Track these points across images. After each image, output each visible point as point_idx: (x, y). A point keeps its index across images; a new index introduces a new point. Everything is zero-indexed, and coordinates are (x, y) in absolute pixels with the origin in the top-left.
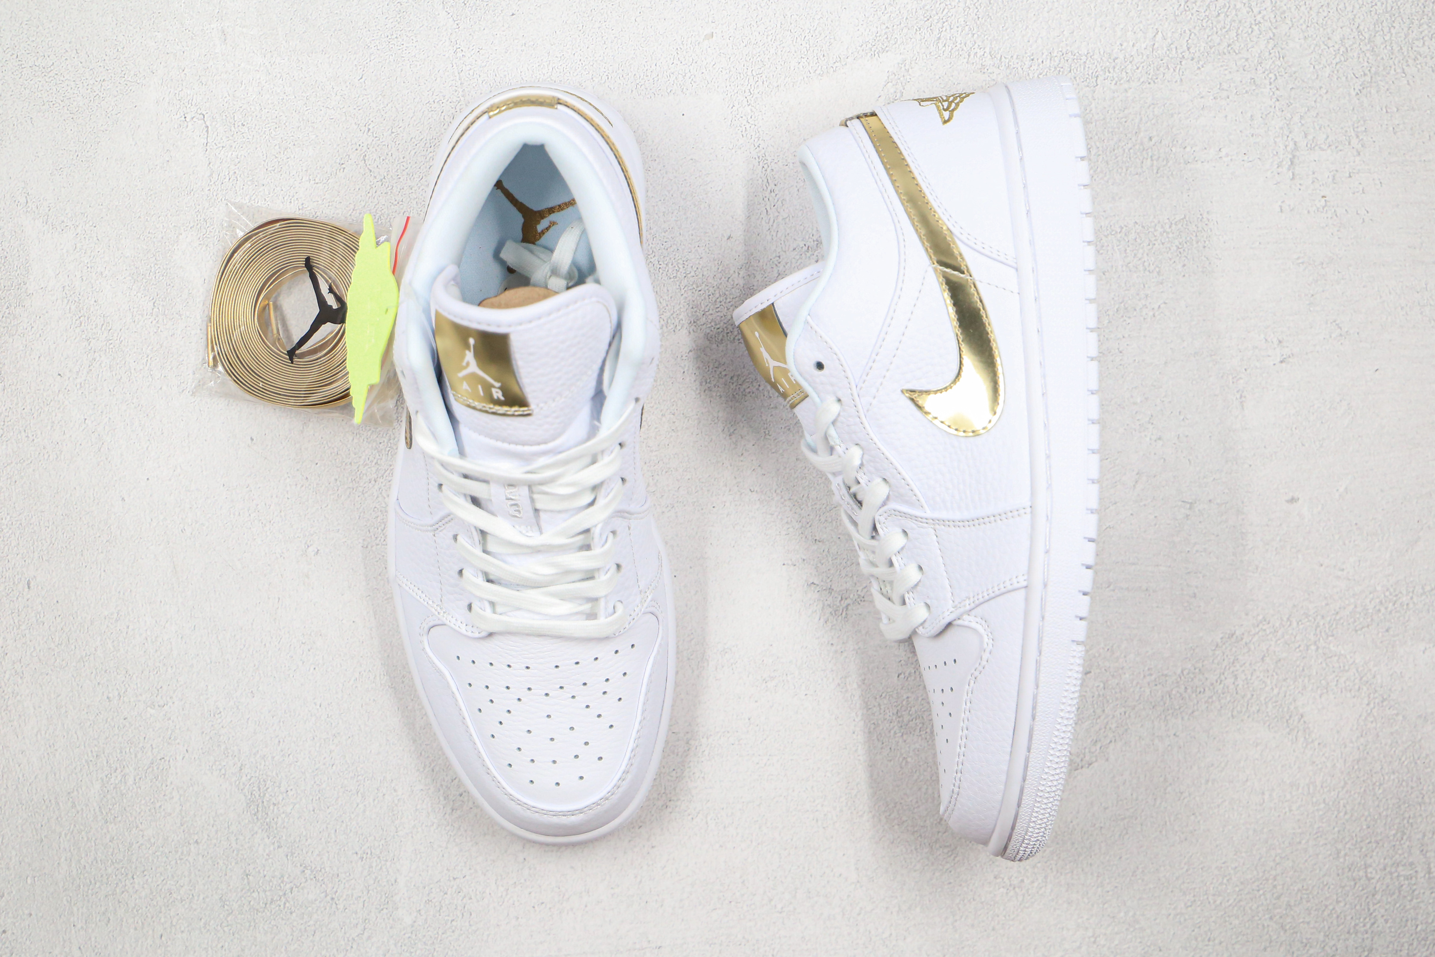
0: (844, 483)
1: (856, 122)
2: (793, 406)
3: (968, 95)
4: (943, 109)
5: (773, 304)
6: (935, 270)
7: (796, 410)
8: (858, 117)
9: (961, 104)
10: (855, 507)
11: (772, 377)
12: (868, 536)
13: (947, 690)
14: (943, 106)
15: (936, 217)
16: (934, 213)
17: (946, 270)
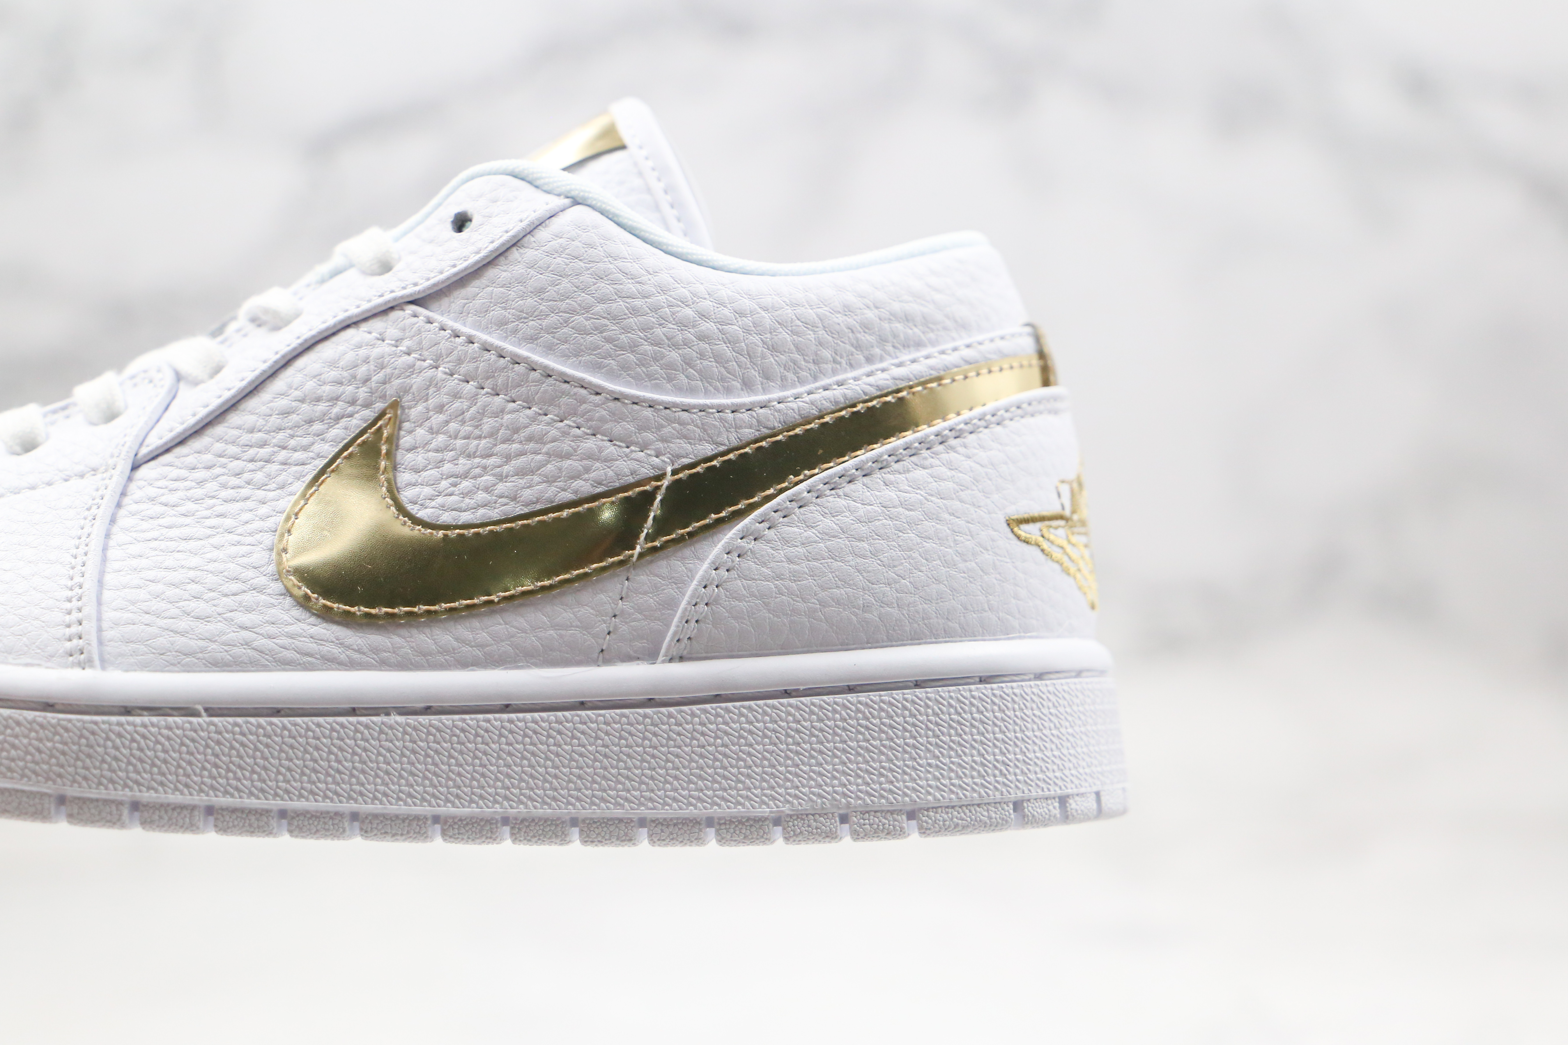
3: (1082, 588)
4: (1050, 527)
5: (627, 147)
6: (662, 475)
9: (1058, 567)
14: (1057, 527)
15: (779, 487)
16: (790, 483)
17: (659, 498)
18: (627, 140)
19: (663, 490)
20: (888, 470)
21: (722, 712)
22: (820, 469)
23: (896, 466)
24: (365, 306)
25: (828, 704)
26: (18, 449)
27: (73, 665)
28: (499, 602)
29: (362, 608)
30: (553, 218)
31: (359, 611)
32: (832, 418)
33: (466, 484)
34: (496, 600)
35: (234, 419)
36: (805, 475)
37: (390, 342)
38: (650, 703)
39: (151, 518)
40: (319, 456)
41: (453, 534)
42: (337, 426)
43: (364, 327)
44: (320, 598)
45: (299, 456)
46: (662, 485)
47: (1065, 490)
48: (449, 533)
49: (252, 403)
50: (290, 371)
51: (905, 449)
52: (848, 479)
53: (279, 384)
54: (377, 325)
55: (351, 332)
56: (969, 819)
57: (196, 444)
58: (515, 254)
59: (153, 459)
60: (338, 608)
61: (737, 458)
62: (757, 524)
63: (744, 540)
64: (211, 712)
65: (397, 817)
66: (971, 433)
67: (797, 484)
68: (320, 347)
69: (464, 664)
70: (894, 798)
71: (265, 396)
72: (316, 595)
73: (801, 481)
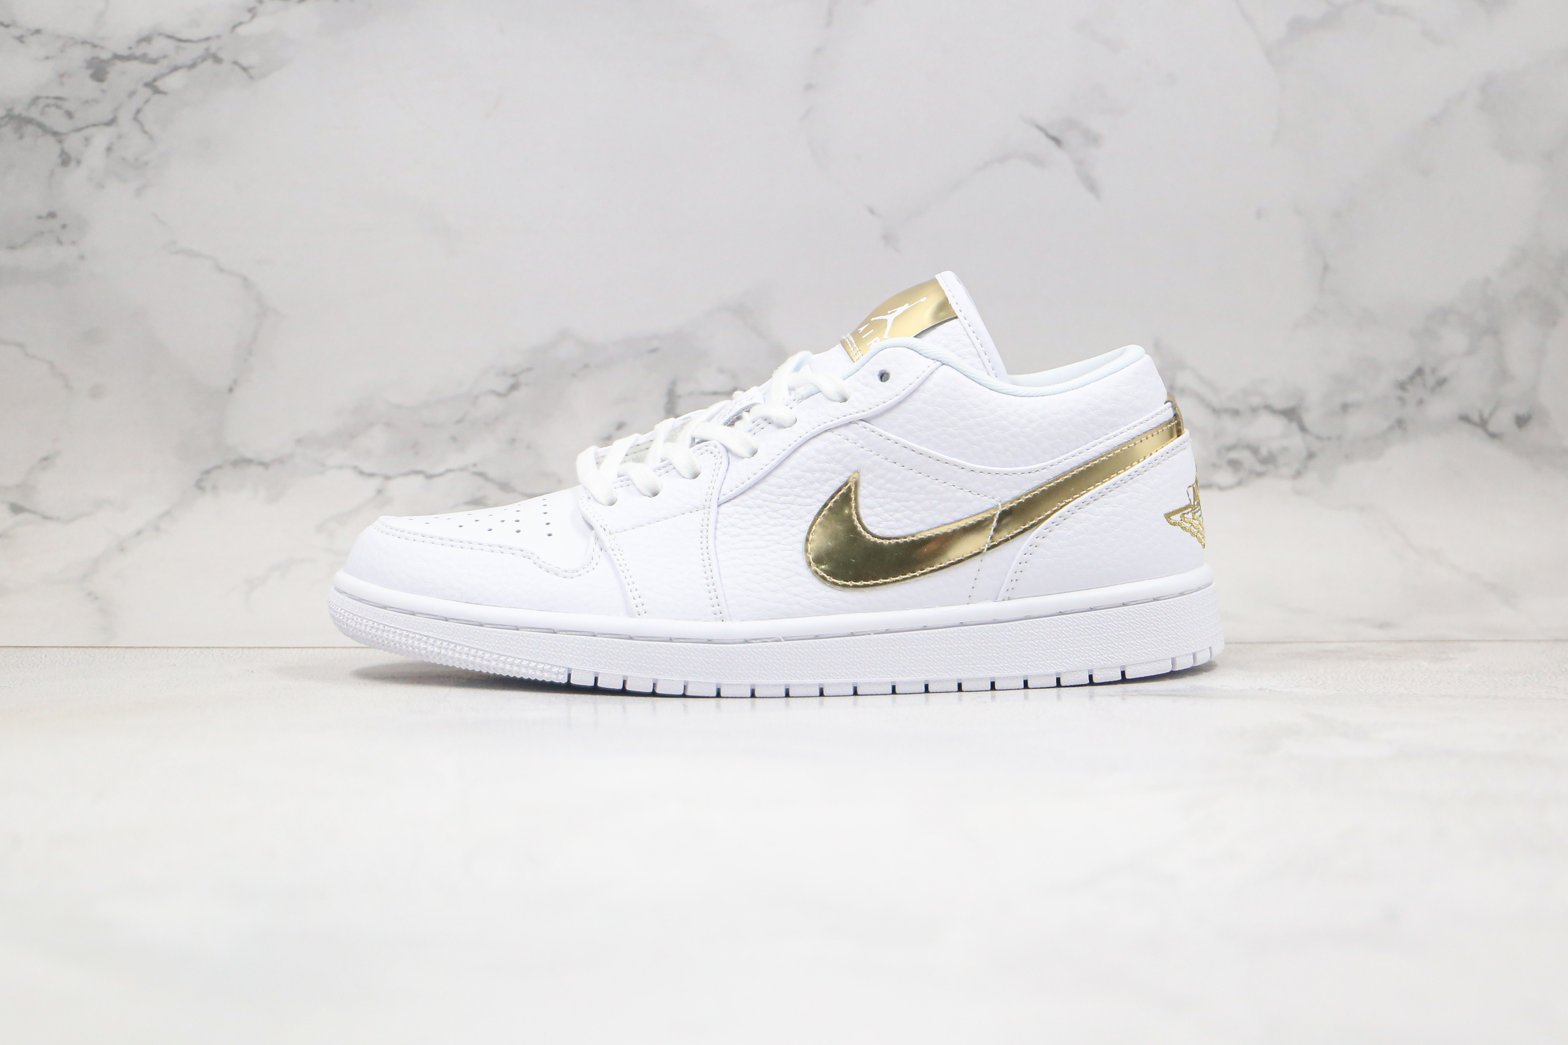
0: (753, 405)
1: (1170, 414)
2: (844, 344)
3: (1200, 541)
4: (1184, 514)
5: (957, 317)
6: (996, 508)
7: (839, 347)
8: (1175, 415)
9: (1189, 534)
10: (727, 417)
11: (877, 318)
12: (696, 434)
13: (518, 526)
14: (1188, 513)
15: (1053, 509)
16: (1058, 507)
17: (996, 520)
18: (958, 313)
19: (997, 516)
20: (1106, 496)
21: (1030, 624)
22: (1072, 498)
23: (1110, 494)
24: (836, 421)
25: (1081, 617)
26: (650, 495)
27: (716, 620)
28: (919, 576)
29: (853, 582)
30: (932, 374)
31: (851, 583)
32: (1077, 472)
33: (897, 515)
34: (918, 575)
35: (771, 480)
36: (1066, 502)
37: (851, 441)
38: (995, 622)
39: (736, 536)
40: (818, 501)
41: (893, 542)
42: (826, 485)
43: (836, 432)
44: (831, 578)
45: (808, 501)
46: (997, 513)
47: (1191, 490)
48: (891, 541)
49: (779, 471)
50: (797, 455)
51: (1114, 485)
52: (1087, 503)
53: (792, 462)
54: (843, 431)
55: (828, 434)
56: (1150, 669)
57: (752, 494)
58: (916, 395)
59: (727, 502)
60: (841, 583)
61: (1032, 497)
62: (1044, 530)
63: (1038, 538)
64: (786, 639)
65: (876, 683)
66: (1145, 471)
67: (1062, 507)
68: (812, 441)
69: (904, 607)
70: (1115, 661)
71: (786, 468)
72: (829, 577)
73: (1064, 505)
